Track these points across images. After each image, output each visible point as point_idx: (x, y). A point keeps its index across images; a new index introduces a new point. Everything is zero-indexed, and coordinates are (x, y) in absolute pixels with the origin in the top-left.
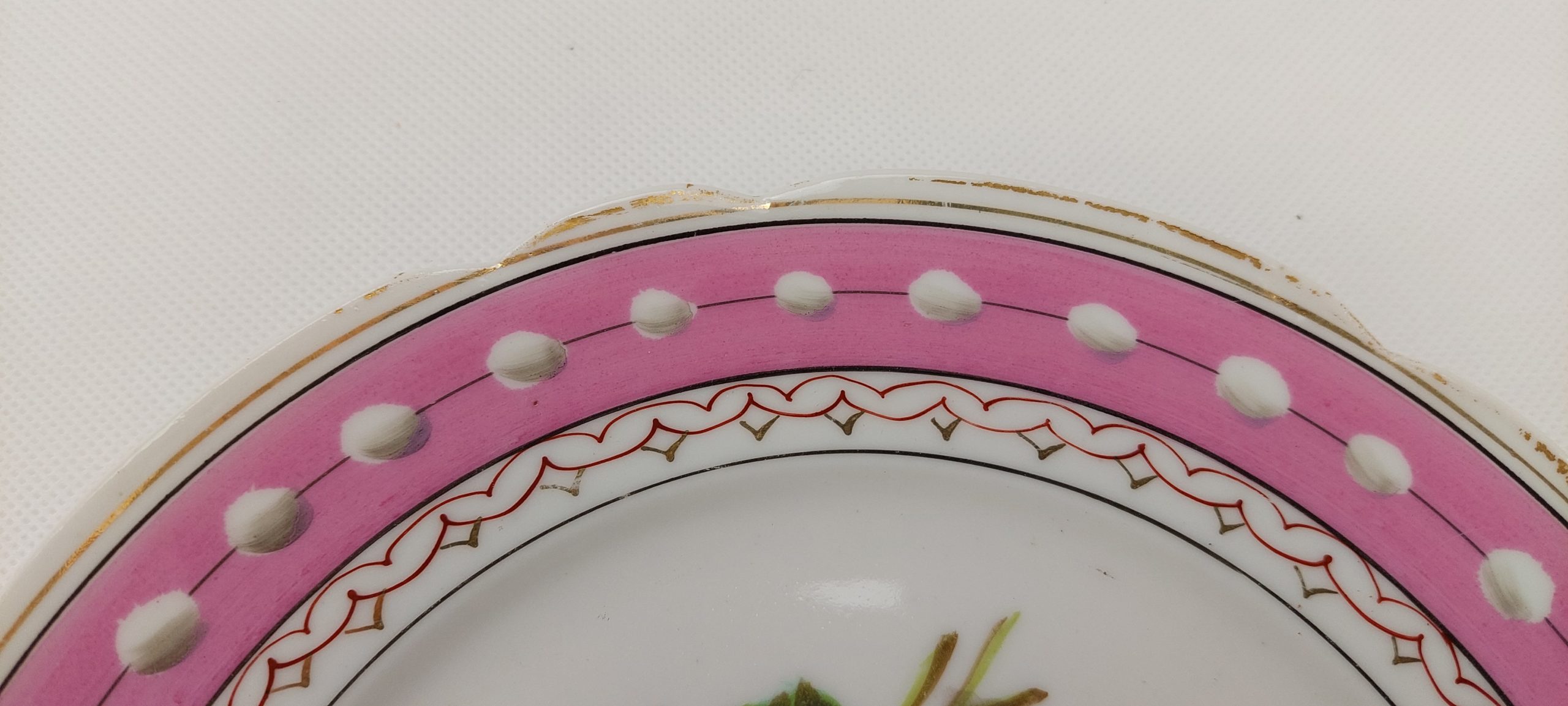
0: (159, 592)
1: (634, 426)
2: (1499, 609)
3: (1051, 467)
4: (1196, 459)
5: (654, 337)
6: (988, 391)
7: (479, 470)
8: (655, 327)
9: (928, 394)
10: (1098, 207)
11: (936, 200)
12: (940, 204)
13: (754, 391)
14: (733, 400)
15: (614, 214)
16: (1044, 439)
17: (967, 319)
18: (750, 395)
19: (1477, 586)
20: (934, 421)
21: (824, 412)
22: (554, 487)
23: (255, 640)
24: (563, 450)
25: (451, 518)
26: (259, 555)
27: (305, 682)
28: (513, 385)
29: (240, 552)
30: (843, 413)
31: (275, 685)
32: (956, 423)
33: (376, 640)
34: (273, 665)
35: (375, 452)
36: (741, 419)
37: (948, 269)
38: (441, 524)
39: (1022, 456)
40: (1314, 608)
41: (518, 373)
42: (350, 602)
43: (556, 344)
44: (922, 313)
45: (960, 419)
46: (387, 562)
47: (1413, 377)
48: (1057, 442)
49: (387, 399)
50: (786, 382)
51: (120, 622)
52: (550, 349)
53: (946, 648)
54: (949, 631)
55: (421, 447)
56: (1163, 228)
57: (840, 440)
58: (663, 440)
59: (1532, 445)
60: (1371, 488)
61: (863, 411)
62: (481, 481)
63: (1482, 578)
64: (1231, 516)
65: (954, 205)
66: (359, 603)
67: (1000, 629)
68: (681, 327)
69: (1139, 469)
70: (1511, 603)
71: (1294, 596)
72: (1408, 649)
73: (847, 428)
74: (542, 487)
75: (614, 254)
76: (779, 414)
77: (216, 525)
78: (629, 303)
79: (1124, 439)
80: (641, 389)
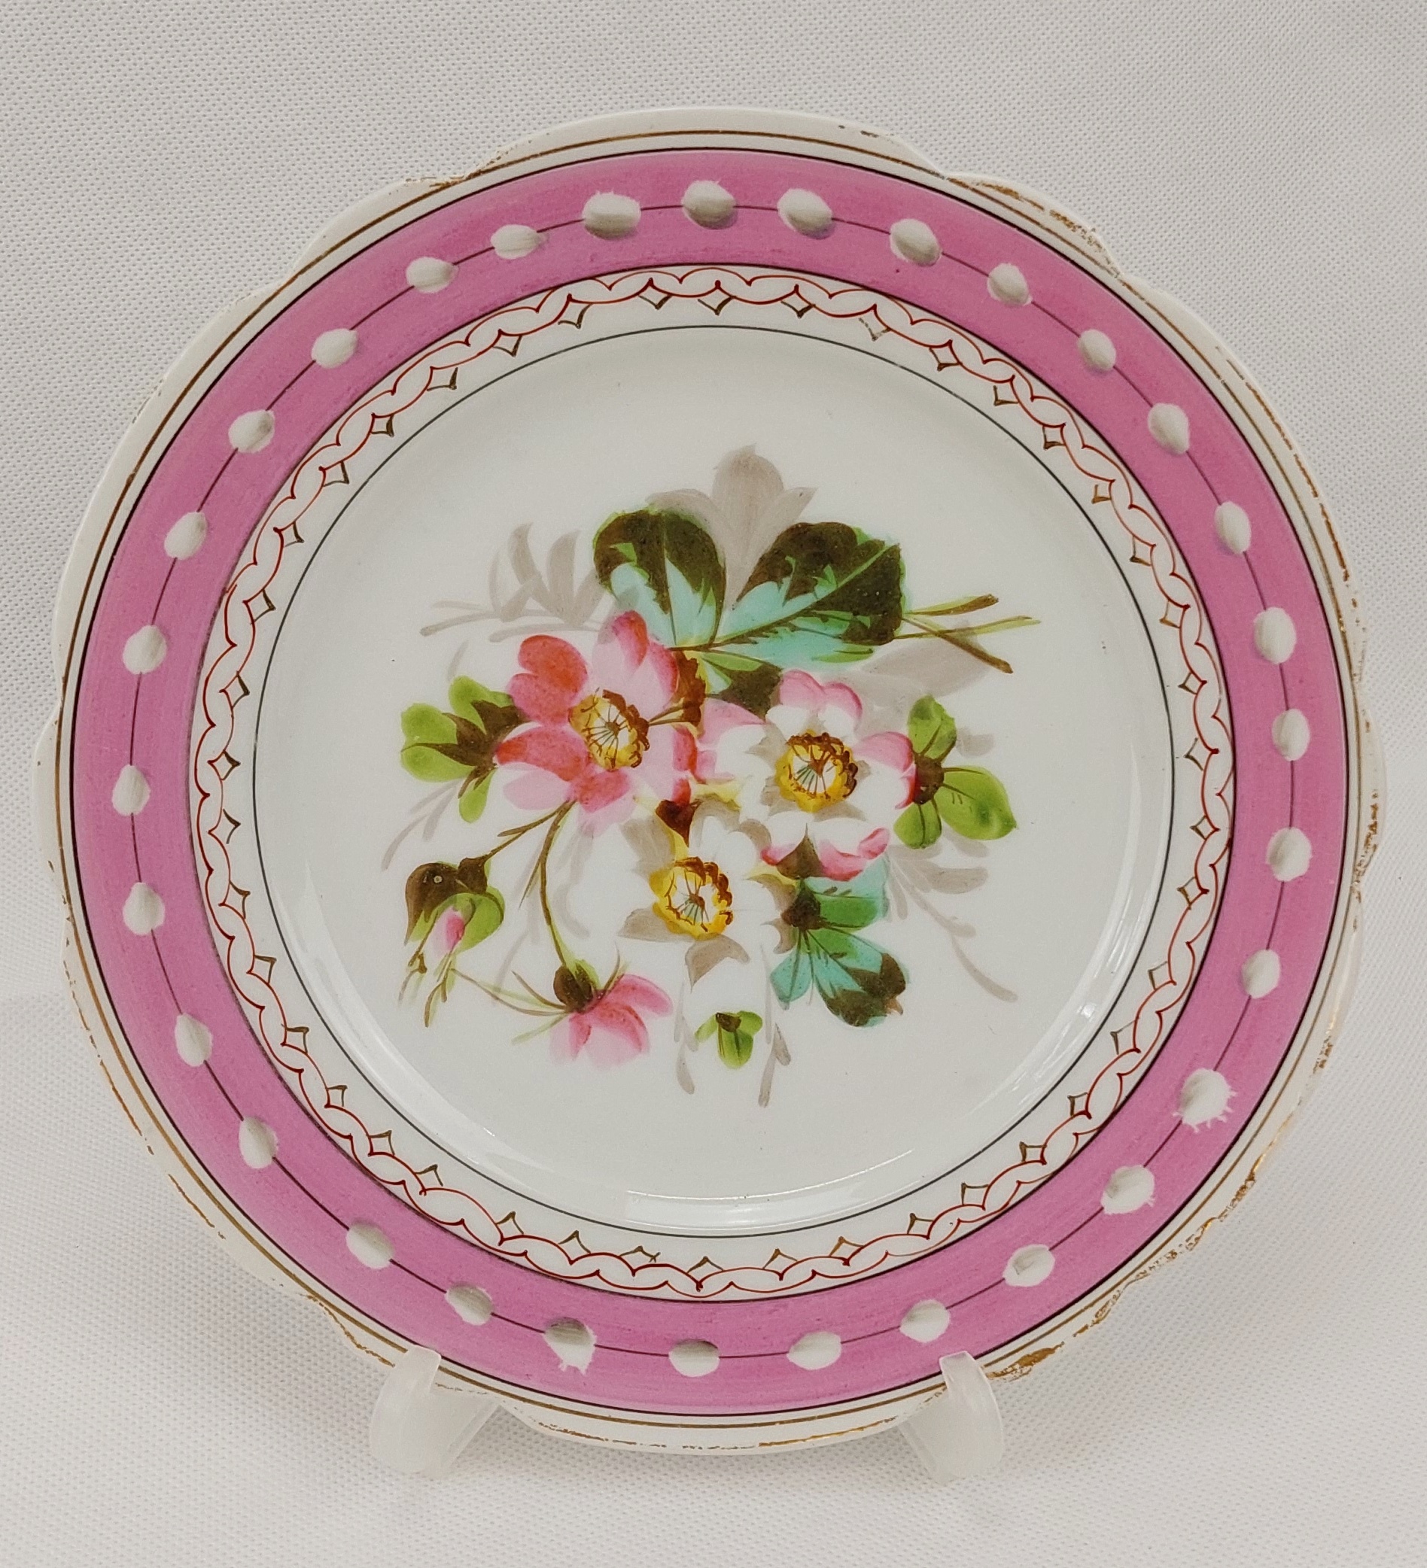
0: (628, 195)
1: (938, 333)
2: (1268, 854)
3: (1131, 570)
4: (1207, 639)
5: (993, 295)
6: (1141, 499)
7: (837, 279)
8: (999, 290)
9: (1109, 470)
10: (1299, 464)
11: (1219, 372)
12: (1219, 377)
13: (1018, 377)
14: (1003, 370)
15: (1036, 208)
16: (1143, 552)
17: (1170, 451)
18: (1013, 377)
19: (1271, 835)
20: (1096, 486)
21: (1044, 425)
22: (867, 325)
23: (652, 262)
24: (890, 311)
25: (800, 291)
26: (690, 219)
27: (658, 306)
28: (895, 249)
29: (683, 210)
30: (1053, 435)
31: (642, 294)
32: (1106, 499)
33: (711, 318)
34: (650, 283)
35: (793, 220)
36: (997, 385)
37: (1187, 415)
38: (792, 289)
39: (1123, 549)
40: (1184, 766)
41: (904, 246)
42: (714, 286)
43: (938, 249)
44: (1150, 425)
45: (1111, 499)
46: (749, 283)
47: (1357, 712)
48: (1149, 561)
49: (824, 198)
50: (1040, 389)
51: (598, 193)
52: (932, 250)
53: (987, 601)
54: (995, 595)
55: (818, 238)
56: (1320, 510)
57: (1038, 447)
58: (945, 355)
59: (1374, 802)
60: (1276, 742)
61: (1065, 444)
62: (833, 286)
63: (1277, 835)
64: (1194, 684)
65: (1225, 385)
66: (718, 291)
67: (1023, 620)
68: (1012, 303)
69: (1175, 614)
70: (1277, 858)
71: (1181, 751)
72: (1206, 829)
73: (1048, 445)
74: (861, 320)
75: (1015, 230)
76: (1019, 402)
77: (684, 185)
78: (997, 264)
79: (1183, 593)
80: (959, 316)
